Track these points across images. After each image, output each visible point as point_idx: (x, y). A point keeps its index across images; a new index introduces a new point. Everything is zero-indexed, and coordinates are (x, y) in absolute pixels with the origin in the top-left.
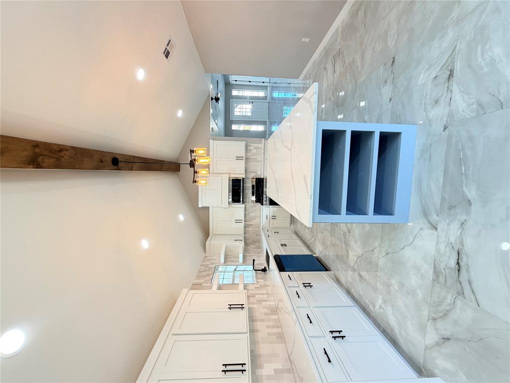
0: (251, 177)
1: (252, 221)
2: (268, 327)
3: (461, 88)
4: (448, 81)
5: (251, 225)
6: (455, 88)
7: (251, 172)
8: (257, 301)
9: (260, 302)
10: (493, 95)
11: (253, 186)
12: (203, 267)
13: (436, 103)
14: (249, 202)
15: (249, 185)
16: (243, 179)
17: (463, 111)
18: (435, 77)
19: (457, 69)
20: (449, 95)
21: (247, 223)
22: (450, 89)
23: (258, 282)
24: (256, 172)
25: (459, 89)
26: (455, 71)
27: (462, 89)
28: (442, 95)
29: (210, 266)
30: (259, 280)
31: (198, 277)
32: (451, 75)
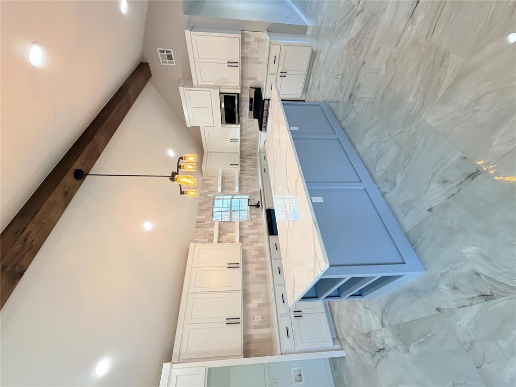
0: (249, 86)
1: (249, 136)
2: (256, 269)
3: (478, 316)
4: (479, 296)
5: (248, 139)
6: (475, 308)
7: (249, 79)
8: (250, 242)
9: (252, 242)
10: (484, 357)
11: (251, 99)
12: (203, 197)
13: (454, 288)
14: (246, 117)
15: (247, 96)
16: (238, 94)
17: (460, 325)
18: (477, 273)
19: (496, 303)
20: (467, 303)
21: (243, 137)
22: (473, 302)
23: (251, 219)
24: (255, 79)
25: (477, 314)
26: (493, 301)
27: (478, 319)
28: (463, 293)
29: (208, 195)
30: (253, 217)
31: (200, 212)
32: (487, 297)
